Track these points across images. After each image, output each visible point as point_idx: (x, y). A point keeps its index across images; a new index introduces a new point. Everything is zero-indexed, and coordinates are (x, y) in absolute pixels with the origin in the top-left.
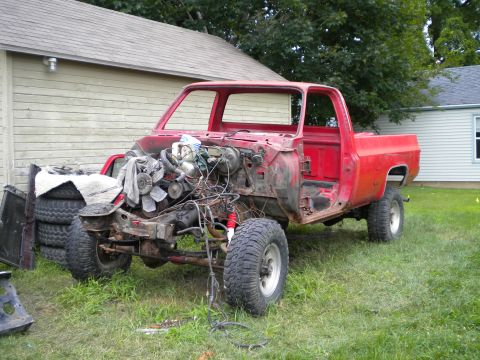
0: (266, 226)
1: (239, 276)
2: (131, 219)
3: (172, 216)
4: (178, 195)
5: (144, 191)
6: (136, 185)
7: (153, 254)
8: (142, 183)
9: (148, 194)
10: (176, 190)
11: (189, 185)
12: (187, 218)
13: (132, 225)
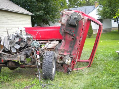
0: (53, 53)
1: (48, 69)
2: (7, 55)
3: (23, 53)
4: (24, 46)
5: (12, 46)
6: (9, 44)
7: (13, 66)
8: (11, 43)
9: (13, 46)
10: (23, 45)
11: (26, 43)
12: (29, 53)
13: (8, 57)
